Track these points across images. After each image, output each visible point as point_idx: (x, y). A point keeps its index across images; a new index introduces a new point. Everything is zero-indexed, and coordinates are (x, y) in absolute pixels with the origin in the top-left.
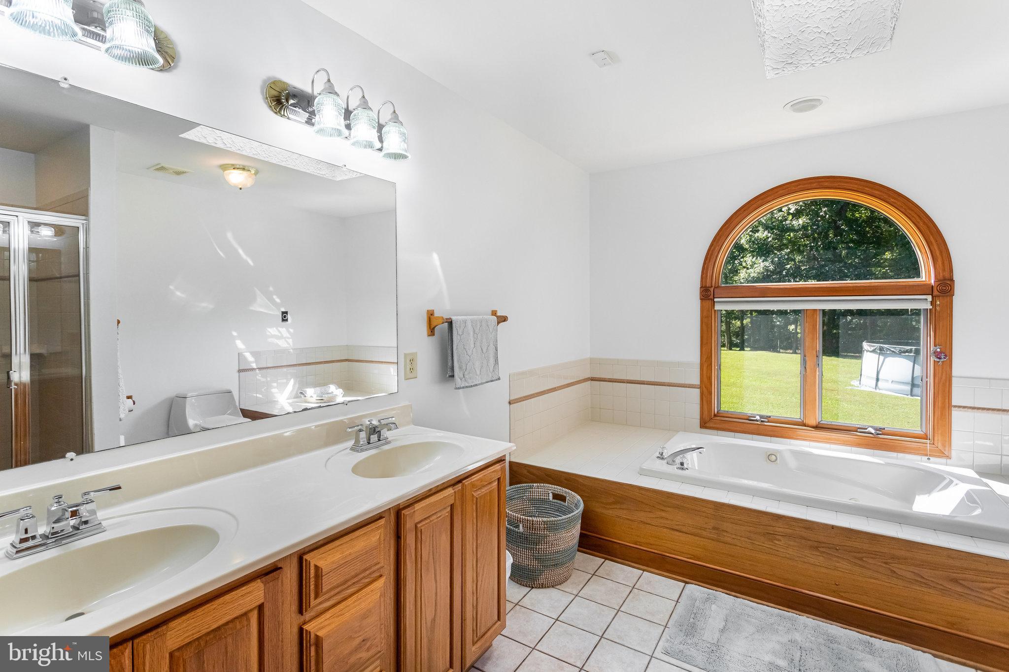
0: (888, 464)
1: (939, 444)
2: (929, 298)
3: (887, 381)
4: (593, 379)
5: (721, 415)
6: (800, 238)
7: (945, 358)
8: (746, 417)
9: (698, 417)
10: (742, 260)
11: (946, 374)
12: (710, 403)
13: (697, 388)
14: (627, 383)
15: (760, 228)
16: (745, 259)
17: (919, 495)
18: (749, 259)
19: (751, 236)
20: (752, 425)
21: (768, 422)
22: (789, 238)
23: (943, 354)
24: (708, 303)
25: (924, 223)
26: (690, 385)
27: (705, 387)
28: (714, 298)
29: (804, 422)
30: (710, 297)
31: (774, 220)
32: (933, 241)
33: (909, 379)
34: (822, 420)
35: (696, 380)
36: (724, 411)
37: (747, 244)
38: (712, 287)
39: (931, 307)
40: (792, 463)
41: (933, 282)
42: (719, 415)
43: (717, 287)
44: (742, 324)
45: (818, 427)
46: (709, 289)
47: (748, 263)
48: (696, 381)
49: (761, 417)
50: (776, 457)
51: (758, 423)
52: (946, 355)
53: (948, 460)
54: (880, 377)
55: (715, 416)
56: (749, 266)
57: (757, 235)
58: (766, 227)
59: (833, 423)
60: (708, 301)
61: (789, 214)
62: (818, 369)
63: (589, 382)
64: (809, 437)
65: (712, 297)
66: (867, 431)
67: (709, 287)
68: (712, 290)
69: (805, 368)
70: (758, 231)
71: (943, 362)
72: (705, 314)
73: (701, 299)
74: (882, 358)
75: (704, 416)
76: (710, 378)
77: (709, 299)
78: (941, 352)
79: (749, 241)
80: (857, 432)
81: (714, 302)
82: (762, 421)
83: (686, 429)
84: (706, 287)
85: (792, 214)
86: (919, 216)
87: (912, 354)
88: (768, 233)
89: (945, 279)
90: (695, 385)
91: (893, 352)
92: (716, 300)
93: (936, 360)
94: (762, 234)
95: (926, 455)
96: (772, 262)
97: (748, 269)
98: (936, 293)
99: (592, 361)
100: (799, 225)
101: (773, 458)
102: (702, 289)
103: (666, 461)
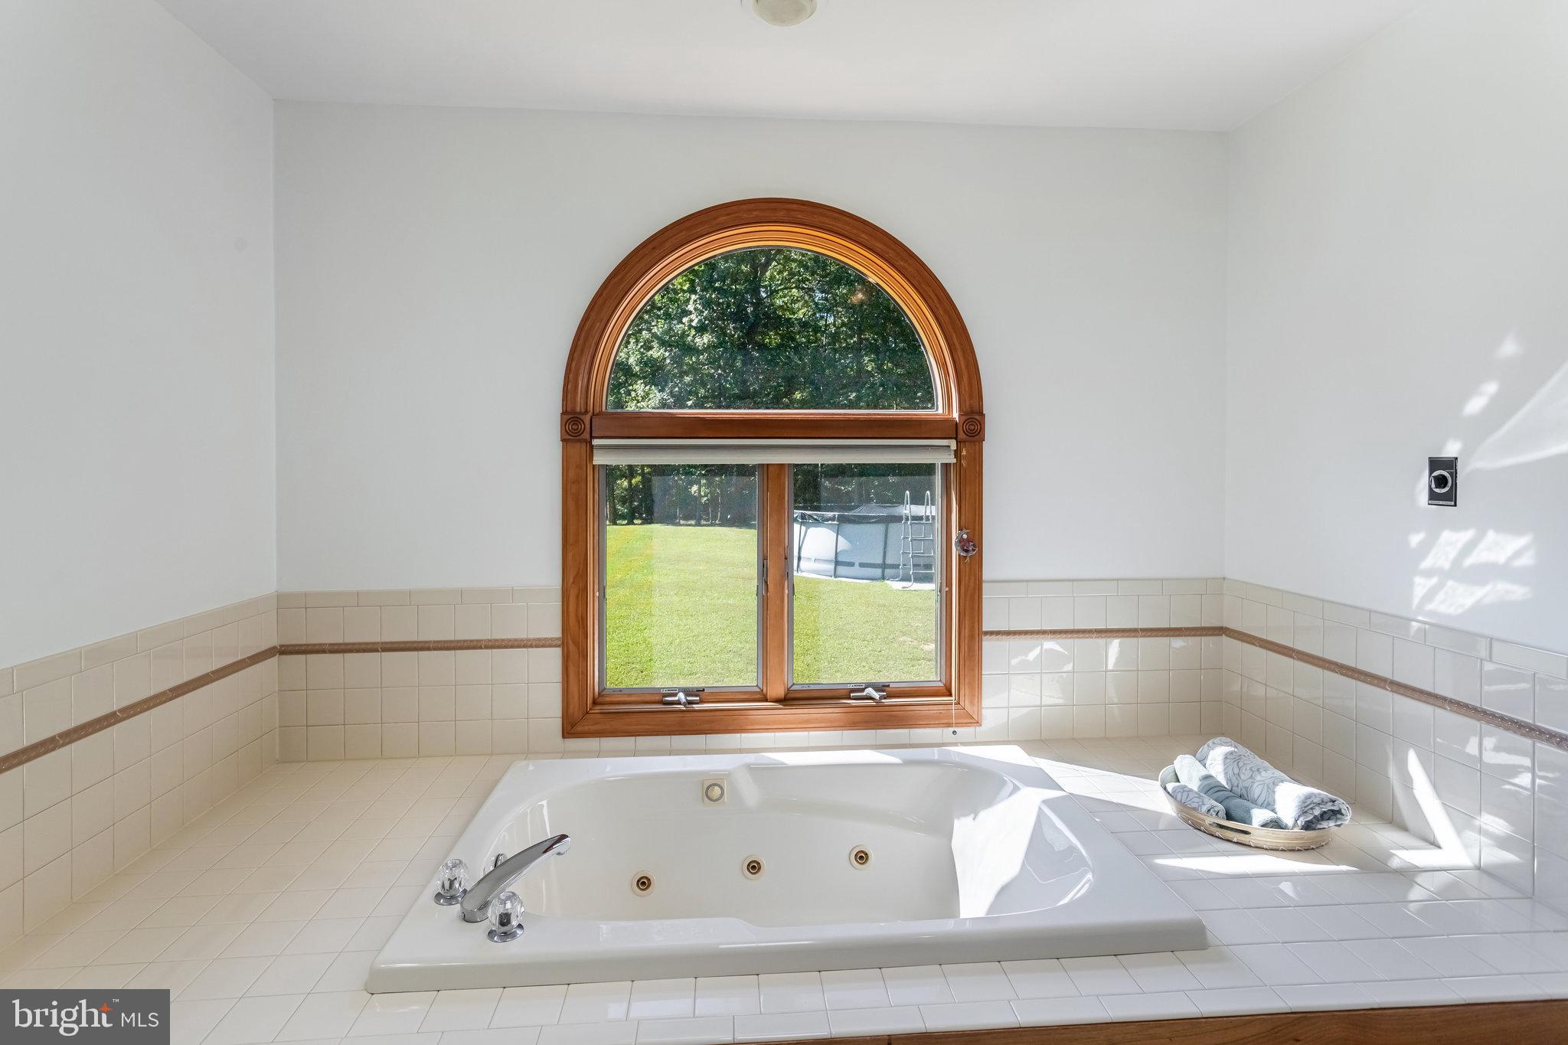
0: (907, 763)
1: (967, 702)
2: (953, 444)
3: (809, 559)
4: (284, 651)
5: (608, 699)
6: (704, 365)
7: (973, 550)
8: (657, 698)
9: (559, 713)
10: (631, 388)
11: (975, 580)
12: (583, 674)
13: (557, 647)
14: (384, 650)
15: (655, 344)
16: (635, 387)
17: (958, 818)
18: (639, 387)
19: (642, 353)
20: (670, 715)
21: (701, 702)
22: (691, 362)
23: (971, 543)
24: (579, 449)
25: (945, 311)
26: (539, 640)
27: (574, 642)
28: (592, 437)
29: (764, 691)
30: (583, 436)
31: (672, 333)
32: (957, 344)
33: (832, 556)
34: (794, 684)
35: (551, 627)
36: (614, 690)
37: (637, 365)
38: (586, 412)
39: (955, 461)
40: (750, 793)
41: (956, 415)
42: (601, 700)
43: (597, 414)
44: (630, 484)
45: (790, 699)
46: (582, 417)
47: (639, 392)
48: (554, 631)
49: (688, 692)
50: (722, 788)
51: (682, 707)
52: (974, 546)
53: (978, 729)
54: (802, 555)
55: (595, 703)
56: (640, 399)
57: (651, 352)
58: (663, 343)
59: (812, 687)
60: (578, 445)
61: (690, 327)
62: (786, 582)
63: (274, 661)
64: (774, 723)
65: (586, 435)
66: (864, 694)
67: (580, 413)
68: (587, 419)
69: (766, 582)
70: (651, 348)
71: (970, 557)
72: (571, 474)
73: (563, 440)
74: (803, 528)
75: (571, 711)
76: (582, 621)
77: (580, 441)
78: (968, 541)
79: (639, 362)
80: (849, 698)
81: (592, 447)
82: (690, 703)
83: (529, 751)
84: (573, 412)
85: (695, 328)
86: (938, 298)
87: (835, 522)
88: (665, 351)
89: (972, 412)
90: (551, 639)
91: (816, 519)
92: (596, 442)
93: (962, 554)
94: (656, 352)
95: (949, 725)
96: (671, 392)
97: (638, 402)
98: (962, 436)
99: (284, 603)
100: (704, 344)
101: (717, 791)
102: (566, 417)
103: (456, 908)
